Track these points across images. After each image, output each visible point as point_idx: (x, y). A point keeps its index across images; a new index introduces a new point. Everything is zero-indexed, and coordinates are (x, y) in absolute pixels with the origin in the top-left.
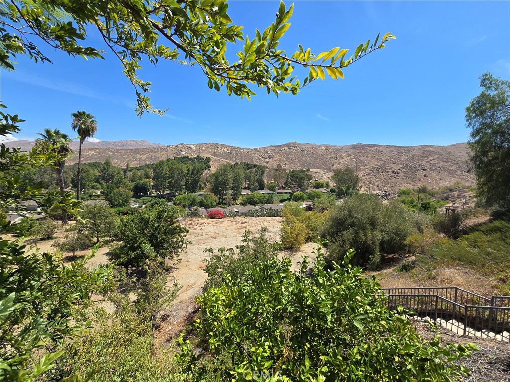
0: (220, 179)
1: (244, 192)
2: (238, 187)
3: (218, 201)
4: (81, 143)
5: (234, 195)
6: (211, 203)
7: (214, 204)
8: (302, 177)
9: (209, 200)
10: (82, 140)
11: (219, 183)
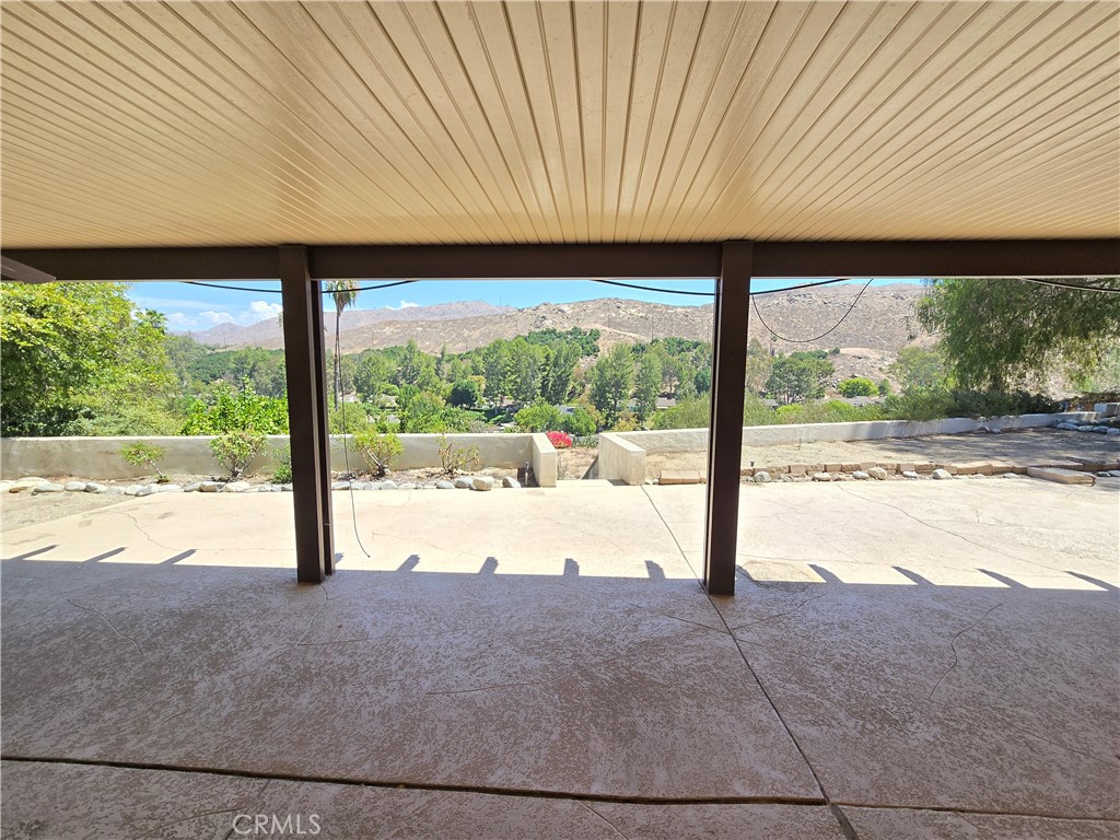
0: (608, 375)
1: (662, 403)
2: (647, 392)
3: (603, 422)
4: (339, 314)
5: (640, 410)
6: (587, 425)
7: (593, 427)
8: (804, 370)
9: (583, 420)
10: (340, 308)
11: (608, 384)
